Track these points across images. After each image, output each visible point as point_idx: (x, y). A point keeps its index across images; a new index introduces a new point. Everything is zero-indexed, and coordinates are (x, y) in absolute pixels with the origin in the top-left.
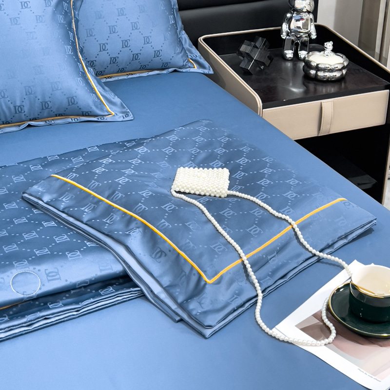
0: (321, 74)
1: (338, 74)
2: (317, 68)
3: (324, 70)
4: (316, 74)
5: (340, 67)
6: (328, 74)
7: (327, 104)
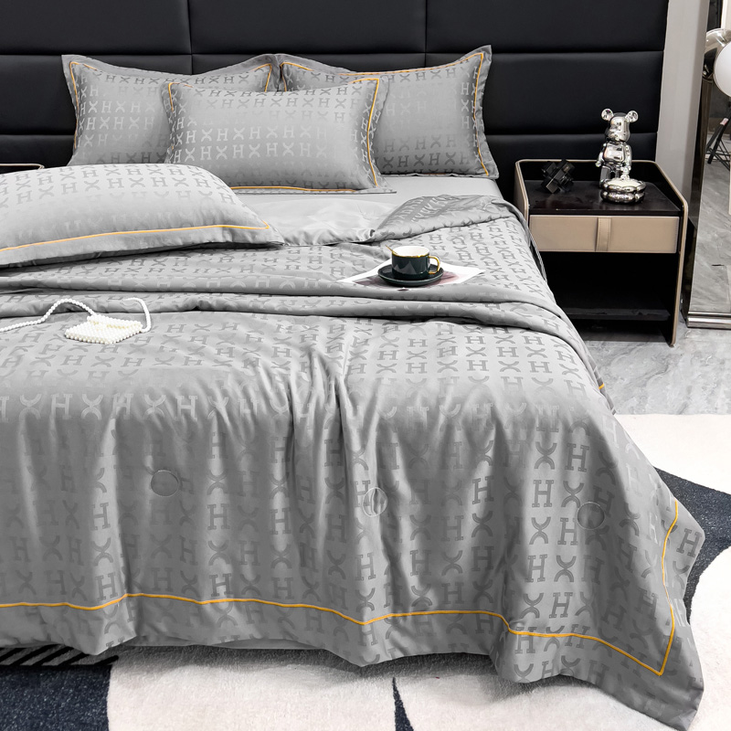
0: (613, 196)
1: (630, 197)
2: (609, 190)
3: (616, 191)
4: (607, 196)
5: (632, 190)
6: (618, 196)
7: (604, 221)
